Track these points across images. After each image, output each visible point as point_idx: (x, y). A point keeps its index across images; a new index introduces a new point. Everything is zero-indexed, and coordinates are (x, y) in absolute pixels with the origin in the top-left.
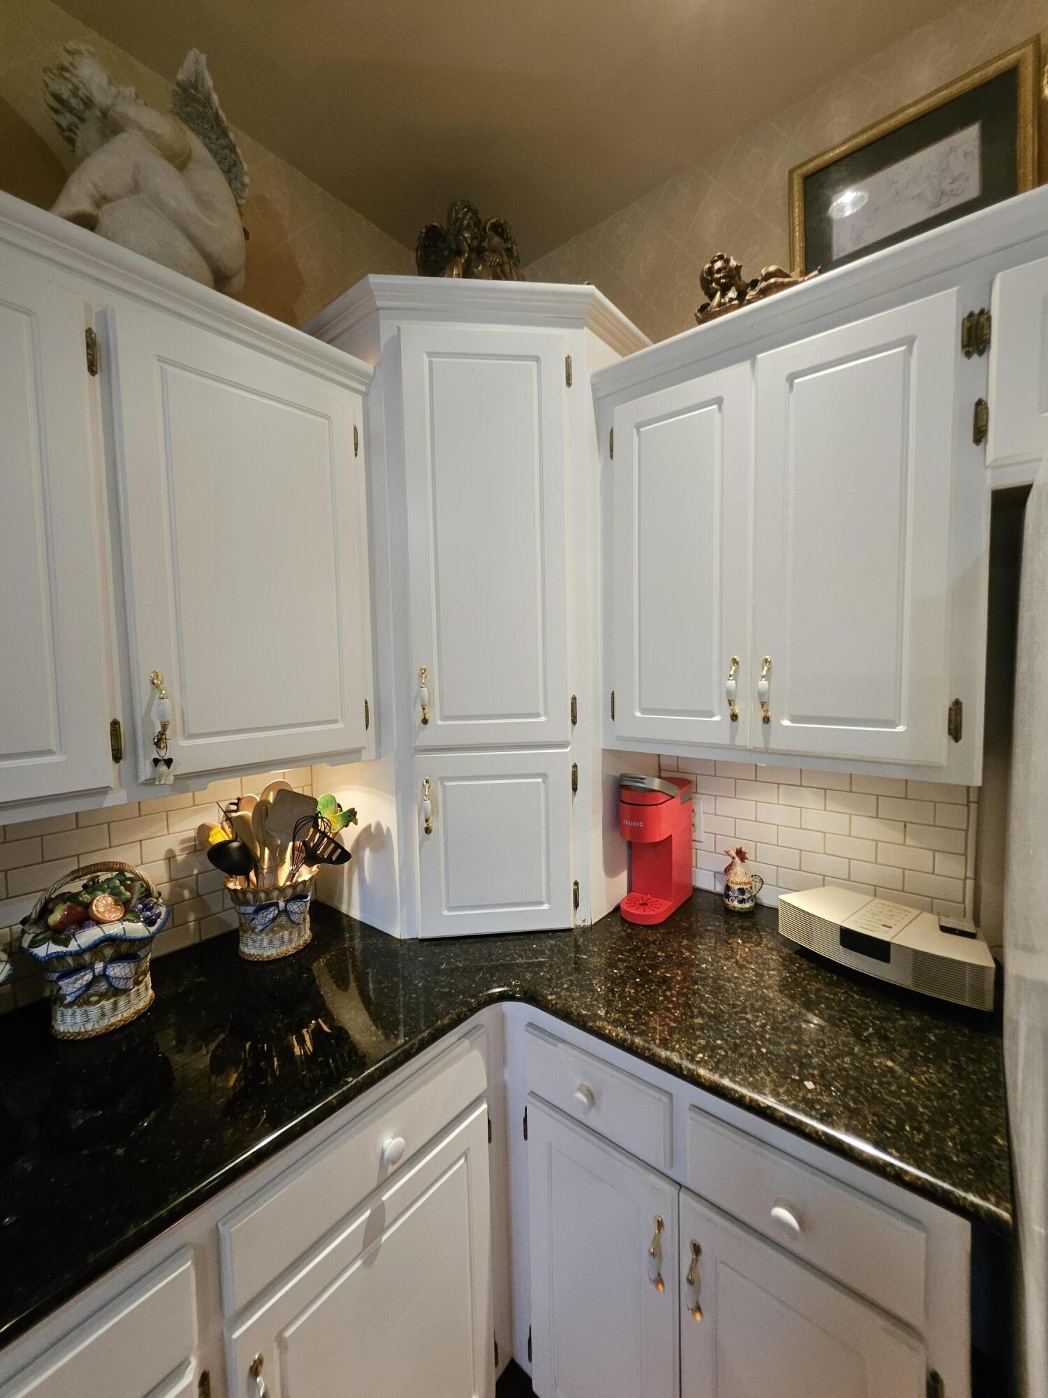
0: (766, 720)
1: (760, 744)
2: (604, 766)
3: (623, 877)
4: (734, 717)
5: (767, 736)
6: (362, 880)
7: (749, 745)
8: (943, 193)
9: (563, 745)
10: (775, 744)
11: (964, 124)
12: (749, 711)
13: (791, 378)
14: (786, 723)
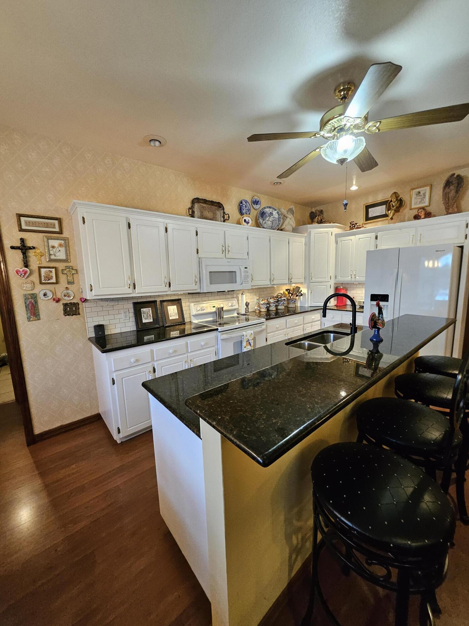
0: (355, 277)
1: (354, 280)
2: (334, 285)
3: (336, 301)
4: (352, 277)
5: (355, 279)
6: (300, 301)
7: (353, 280)
8: (382, 212)
9: (329, 282)
10: (356, 280)
11: (384, 205)
12: (353, 276)
13: (359, 239)
14: (358, 278)
